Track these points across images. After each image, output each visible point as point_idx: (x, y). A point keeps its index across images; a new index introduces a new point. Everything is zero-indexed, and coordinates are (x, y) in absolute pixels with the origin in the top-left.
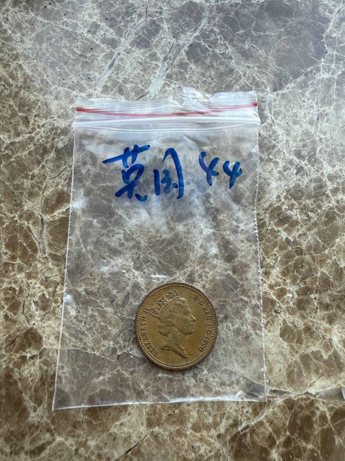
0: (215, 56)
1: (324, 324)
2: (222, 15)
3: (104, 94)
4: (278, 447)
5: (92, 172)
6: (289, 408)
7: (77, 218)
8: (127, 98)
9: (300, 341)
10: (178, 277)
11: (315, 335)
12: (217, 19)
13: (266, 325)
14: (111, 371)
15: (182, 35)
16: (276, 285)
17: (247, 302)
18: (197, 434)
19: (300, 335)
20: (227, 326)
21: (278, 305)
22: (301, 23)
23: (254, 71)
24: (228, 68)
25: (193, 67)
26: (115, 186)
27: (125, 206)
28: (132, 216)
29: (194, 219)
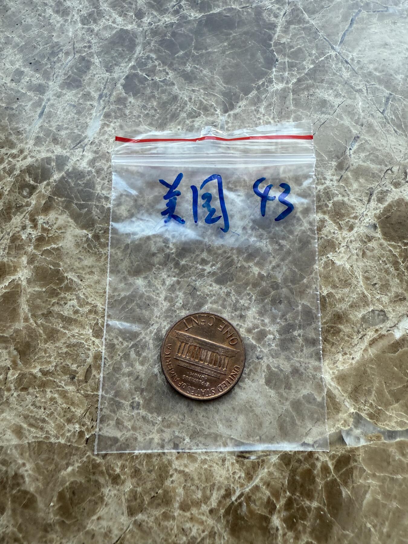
0: (155, 85)
1: (314, 363)
2: (157, 38)
3: (38, 146)
4: (279, 512)
5: (33, 236)
6: (286, 465)
7: (23, 291)
8: (64, 147)
9: (288, 387)
10: (144, 338)
11: (304, 376)
12: (152, 44)
13: (249, 375)
14: (81, 458)
15: (116, 68)
16: (254, 329)
18: (186, 514)
19: (287, 379)
21: (259, 350)
23: (200, 94)
24: (172, 96)
25: (133, 101)
26: (61, 247)
27: (75, 267)
28: (84, 277)
29: (154, 269)
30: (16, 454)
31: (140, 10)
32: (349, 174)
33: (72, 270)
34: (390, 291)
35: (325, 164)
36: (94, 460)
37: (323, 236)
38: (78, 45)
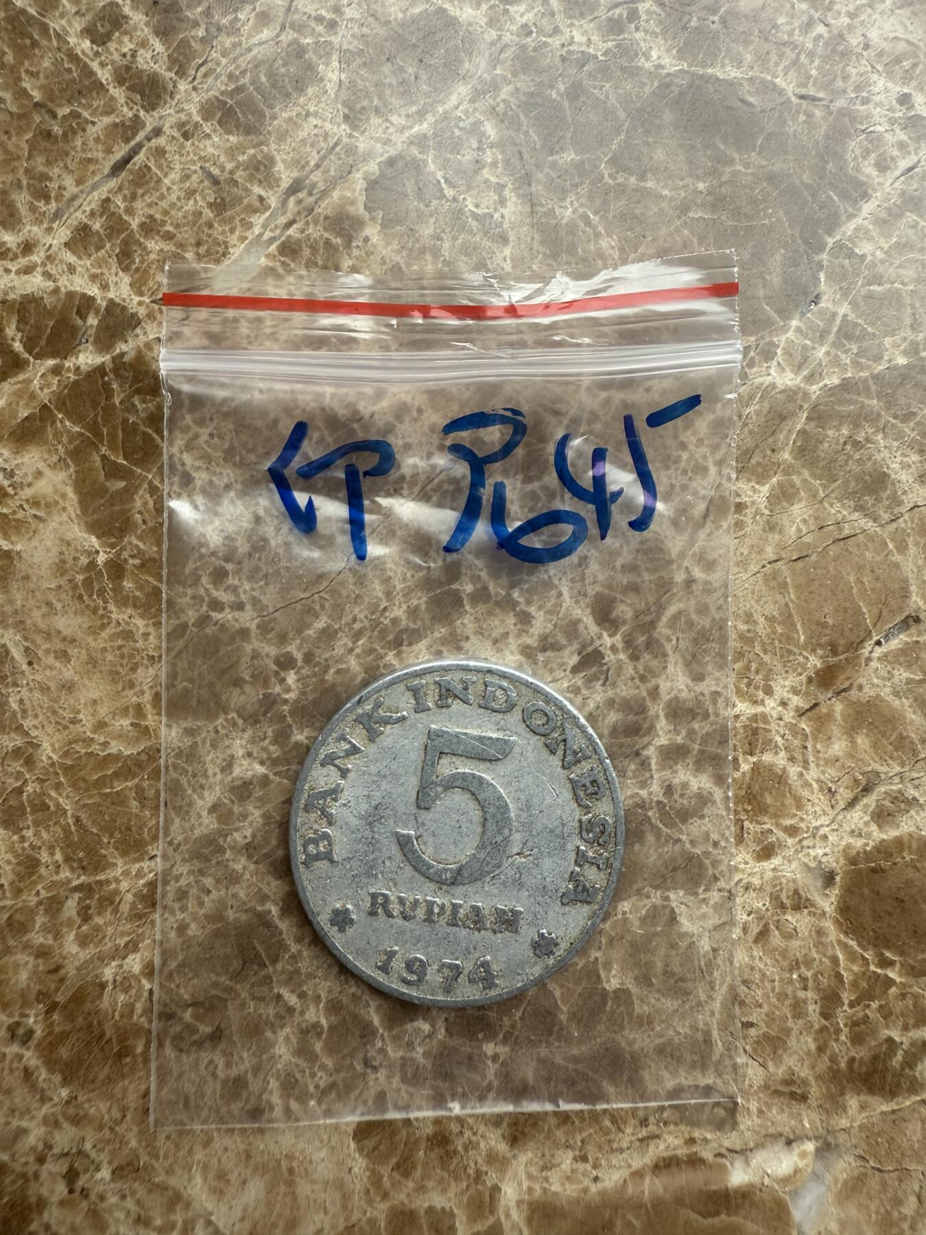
0: (455, 219)
1: (495, 1141)
2: (524, 82)
3: (74, 253)
8: (137, 287)
9: (404, 1167)
10: (117, 881)
11: (455, 1161)
12: (504, 94)
13: (324, 1093)
15: (375, 120)
17: (290, 1010)
19: (411, 1150)
20: (211, 1062)
21: (380, 1045)
22: (771, 178)
25: (374, 240)
26: (18, 553)
27: (29, 621)
28: (39, 659)
29: (220, 720)
32: (839, 707)
33: (20, 625)
34: (778, 1060)
35: (790, 652)
37: (684, 837)
38: (305, 8)
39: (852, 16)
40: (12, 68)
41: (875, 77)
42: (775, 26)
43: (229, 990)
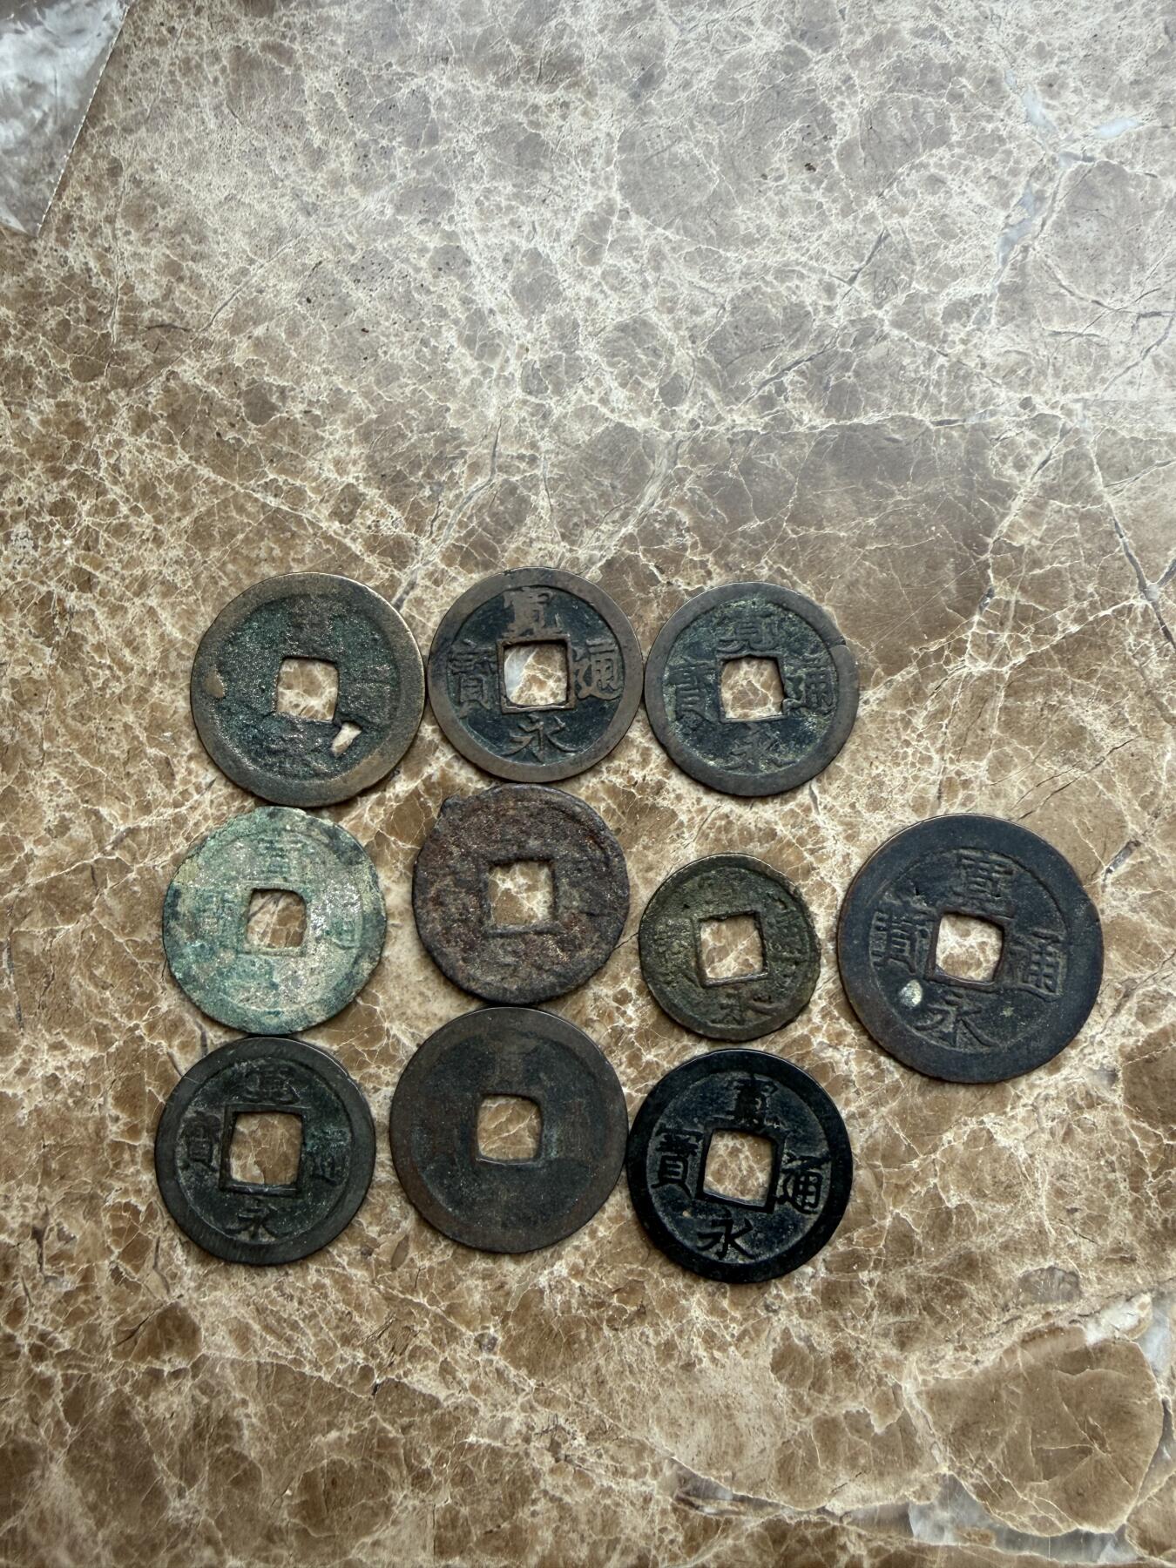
30: (230, 1376)
31: (677, 376)
33: (403, 1015)
34: (1104, 1235)
36: (383, 1430)
38: (508, 450)
39: (964, 342)
40: (282, 560)
41: (996, 390)
42: (903, 368)
43: (641, 1273)
